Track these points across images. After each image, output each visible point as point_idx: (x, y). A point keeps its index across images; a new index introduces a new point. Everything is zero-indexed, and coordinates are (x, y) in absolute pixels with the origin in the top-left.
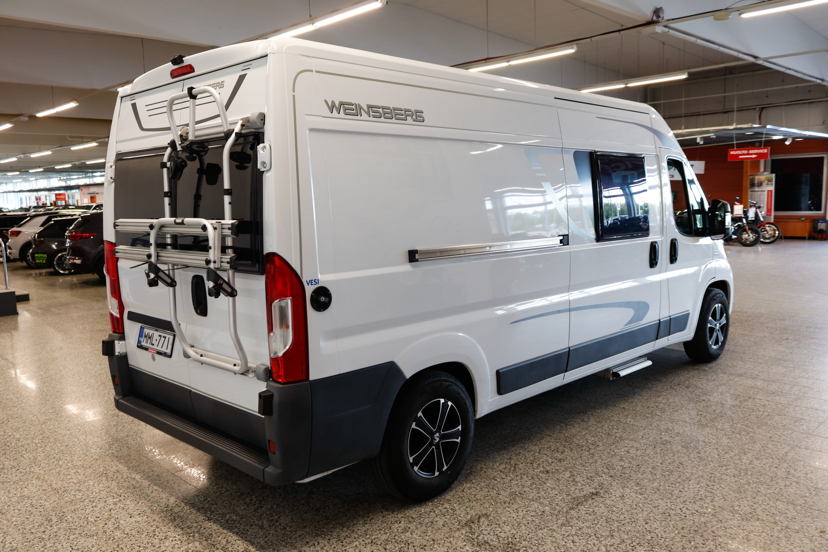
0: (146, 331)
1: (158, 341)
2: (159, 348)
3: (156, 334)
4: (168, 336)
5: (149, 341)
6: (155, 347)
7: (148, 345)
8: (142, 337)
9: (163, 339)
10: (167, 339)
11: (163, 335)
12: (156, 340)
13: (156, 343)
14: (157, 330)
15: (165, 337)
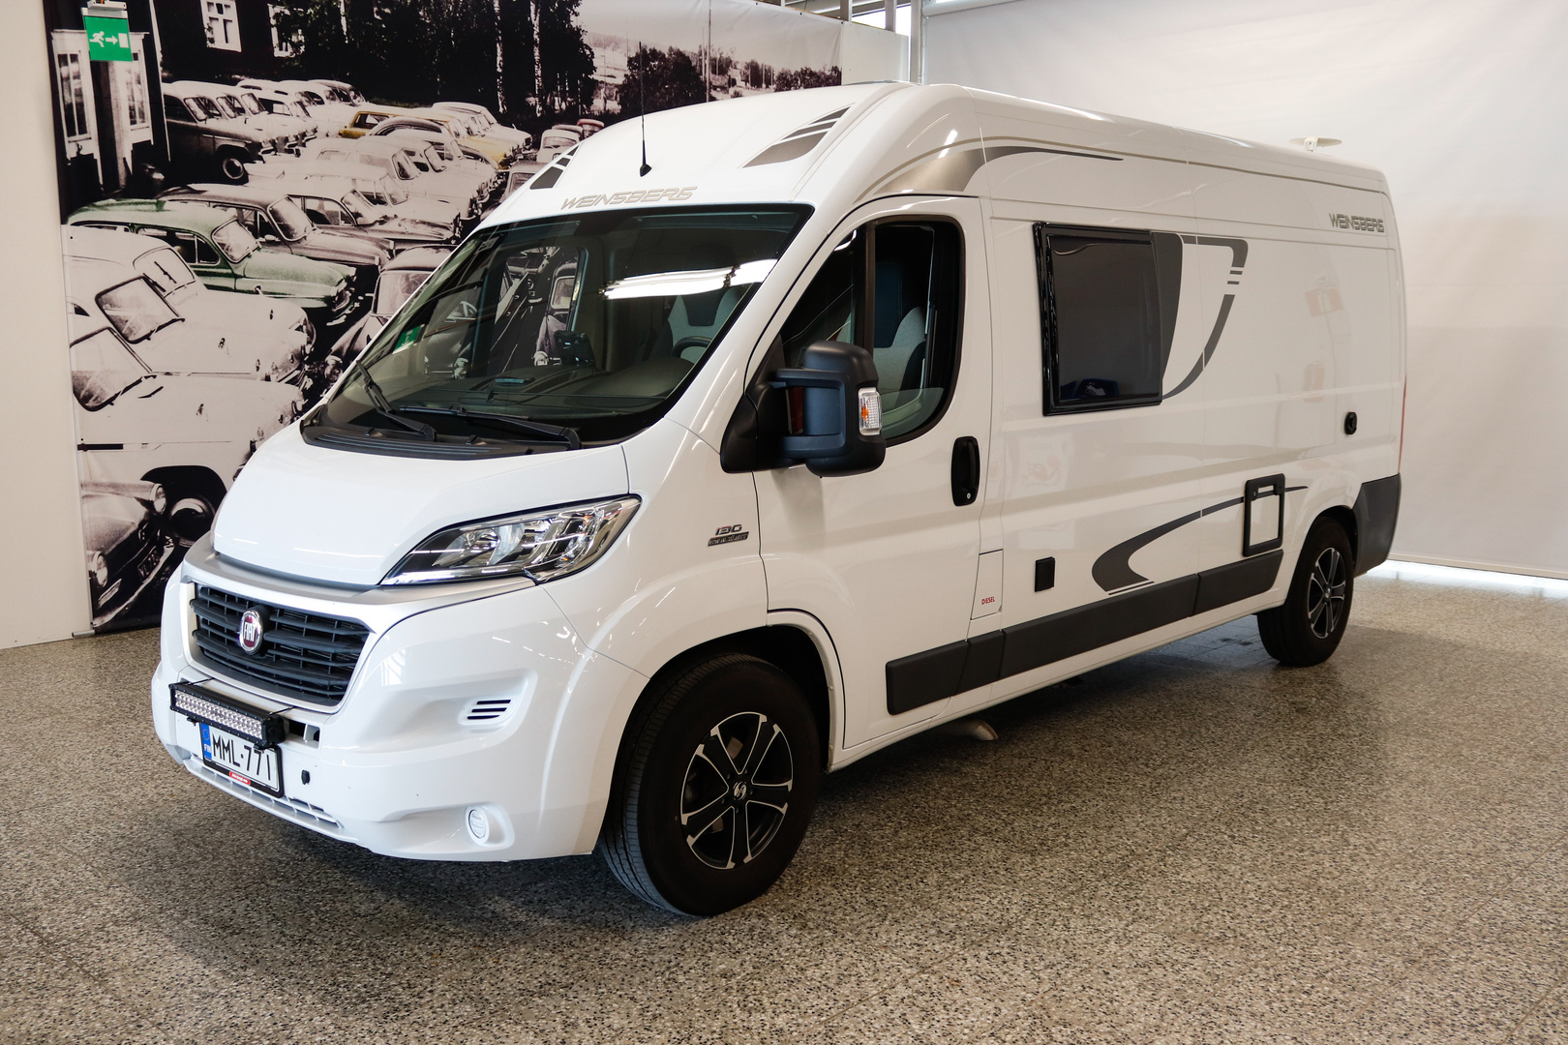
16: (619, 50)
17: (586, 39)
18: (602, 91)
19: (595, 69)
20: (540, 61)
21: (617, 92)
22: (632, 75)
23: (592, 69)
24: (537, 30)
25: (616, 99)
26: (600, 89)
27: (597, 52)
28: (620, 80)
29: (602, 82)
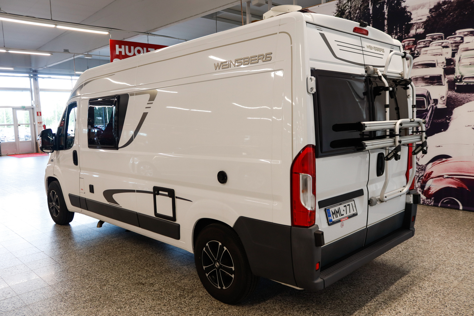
0: (332, 210)
1: (345, 210)
2: (349, 214)
3: (342, 207)
4: (350, 203)
5: (338, 215)
6: (345, 215)
7: (339, 218)
8: (330, 216)
9: (348, 207)
10: (351, 205)
11: (346, 204)
12: (344, 211)
13: (344, 213)
14: (341, 204)
15: (349, 205)
16: (425, 8)
17: (408, 10)
18: (415, 26)
19: (412, 19)
20: (387, 24)
21: (422, 25)
22: (432, 16)
23: (410, 19)
24: (386, 14)
25: (422, 27)
26: (414, 26)
27: (413, 12)
28: (425, 19)
29: (415, 23)
